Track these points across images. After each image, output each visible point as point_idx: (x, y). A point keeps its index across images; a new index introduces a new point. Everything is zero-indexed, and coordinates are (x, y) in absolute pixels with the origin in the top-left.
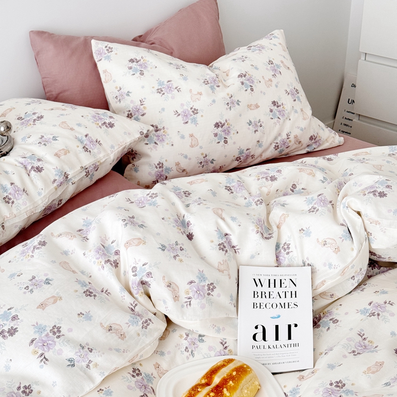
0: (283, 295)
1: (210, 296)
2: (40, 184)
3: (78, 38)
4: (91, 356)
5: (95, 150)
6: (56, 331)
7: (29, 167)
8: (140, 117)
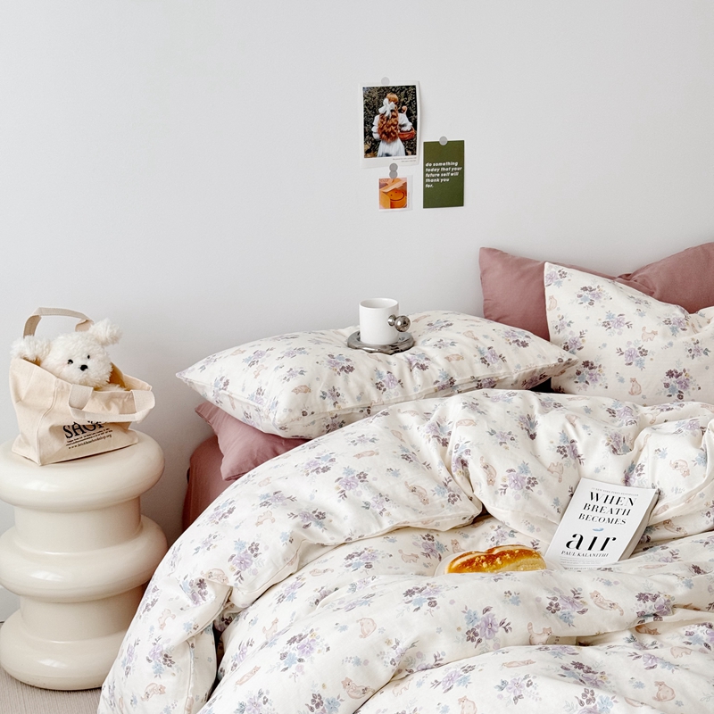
0: (615, 512)
1: (529, 491)
2: (419, 380)
3: (538, 262)
4: (386, 505)
5: (496, 364)
6: (362, 477)
7: (414, 364)
8: (576, 351)
